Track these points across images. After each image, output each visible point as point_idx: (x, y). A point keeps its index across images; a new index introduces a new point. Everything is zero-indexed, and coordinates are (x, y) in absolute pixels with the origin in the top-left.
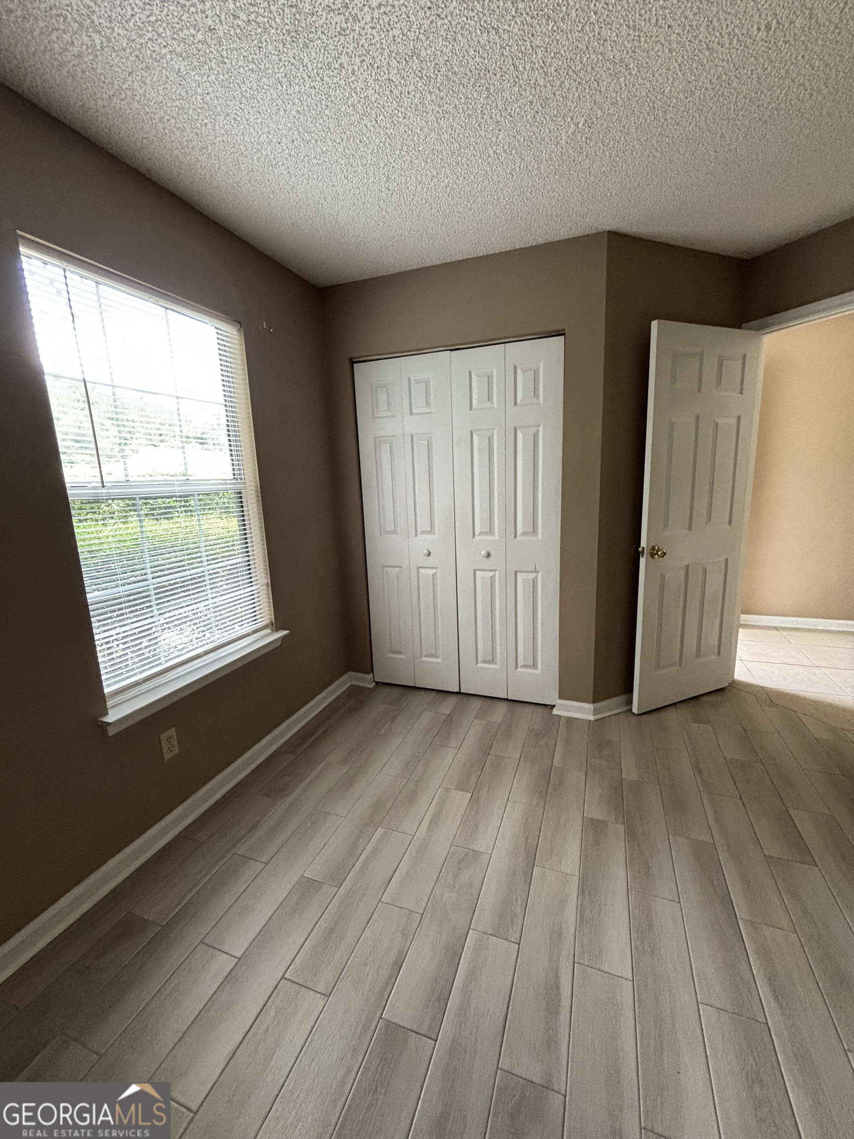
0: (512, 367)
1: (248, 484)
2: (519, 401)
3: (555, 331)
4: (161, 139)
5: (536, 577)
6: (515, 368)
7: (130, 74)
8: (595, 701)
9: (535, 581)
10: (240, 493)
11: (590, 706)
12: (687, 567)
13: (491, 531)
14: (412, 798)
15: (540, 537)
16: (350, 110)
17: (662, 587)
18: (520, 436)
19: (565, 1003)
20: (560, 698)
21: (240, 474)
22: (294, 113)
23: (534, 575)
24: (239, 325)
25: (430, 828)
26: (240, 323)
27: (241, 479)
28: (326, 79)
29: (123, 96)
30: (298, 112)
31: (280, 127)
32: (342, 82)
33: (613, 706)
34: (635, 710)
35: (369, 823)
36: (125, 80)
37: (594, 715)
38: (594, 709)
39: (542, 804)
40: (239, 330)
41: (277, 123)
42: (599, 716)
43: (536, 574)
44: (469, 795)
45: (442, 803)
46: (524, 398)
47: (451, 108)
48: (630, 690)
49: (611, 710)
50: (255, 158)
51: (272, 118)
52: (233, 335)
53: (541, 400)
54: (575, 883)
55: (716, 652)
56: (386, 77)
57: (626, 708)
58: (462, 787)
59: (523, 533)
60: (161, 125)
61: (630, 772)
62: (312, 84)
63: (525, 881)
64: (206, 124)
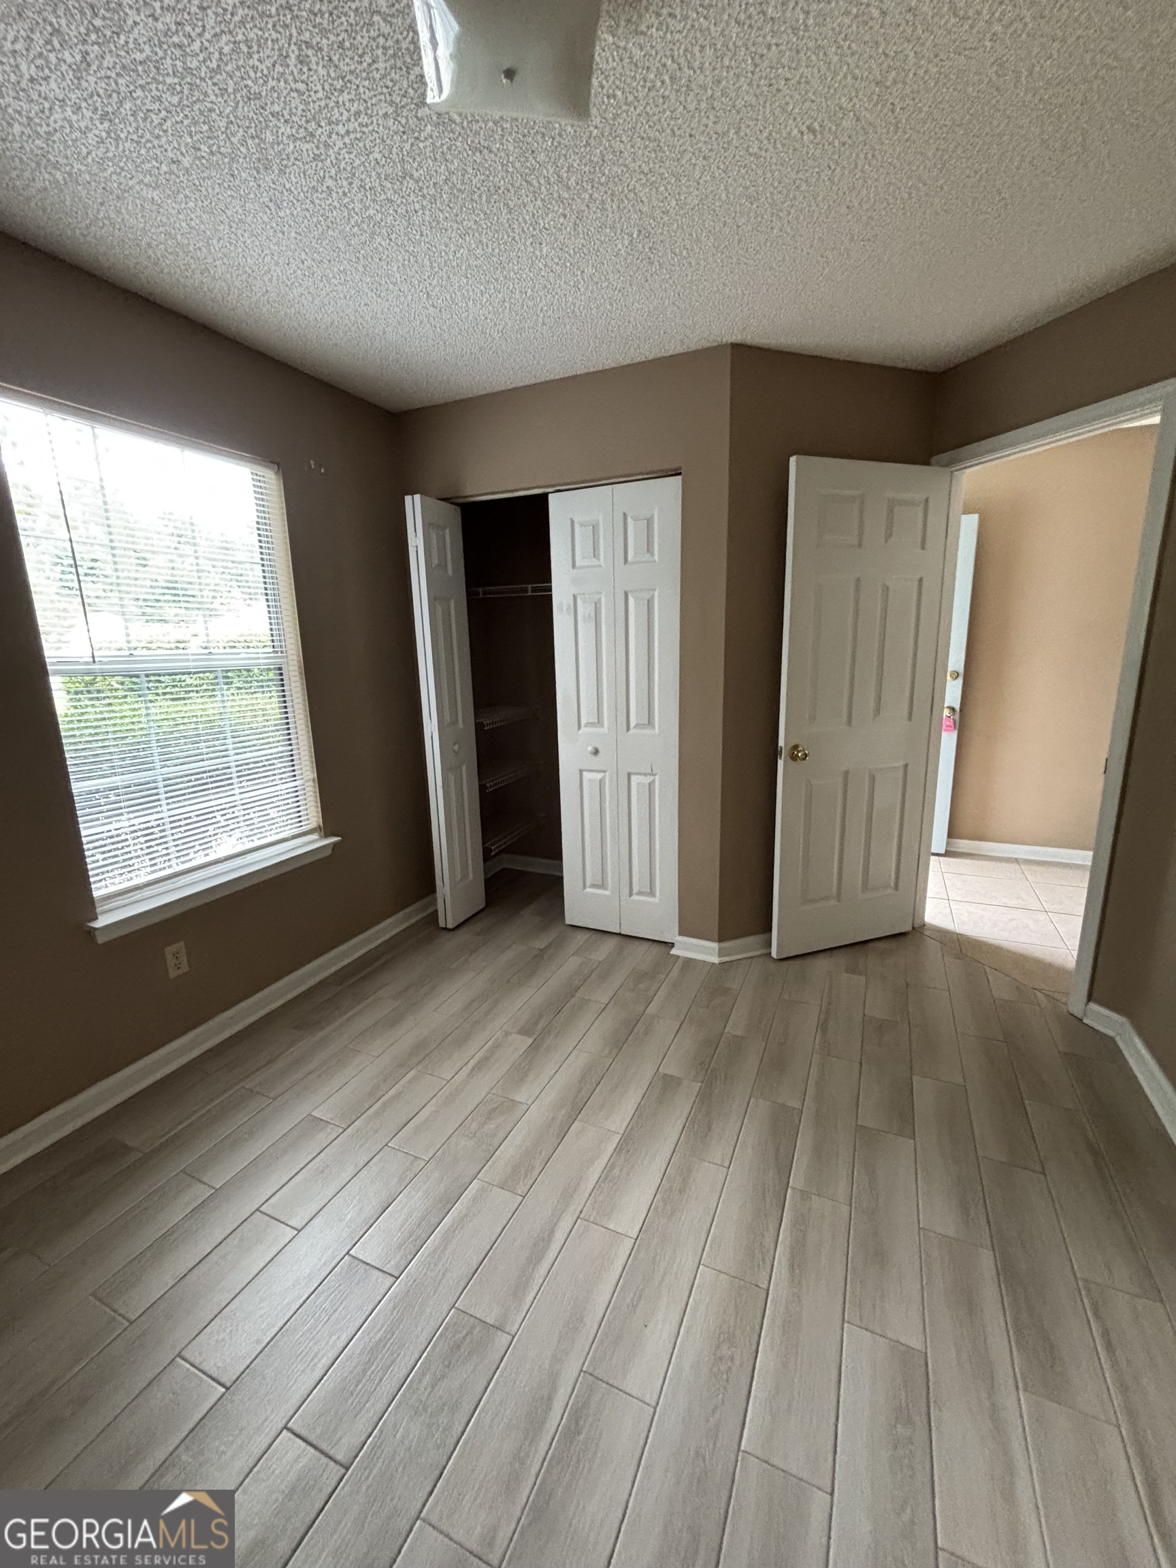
0: (621, 516)
1: (290, 657)
2: (630, 558)
3: (671, 470)
4: (156, 264)
5: (653, 781)
6: (625, 516)
7: (102, 204)
8: (721, 939)
9: (651, 785)
10: (280, 669)
11: (715, 945)
12: (846, 773)
13: (599, 723)
14: (462, 1040)
15: (657, 730)
16: (356, 230)
17: (809, 798)
18: (631, 601)
19: (551, 1255)
20: (681, 934)
21: (281, 647)
22: (293, 234)
23: (650, 778)
24: (276, 467)
25: (471, 1074)
26: (278, 464)
27: (282, 652)
28: (317, 201)
29: (101, 224)
30: (296, 233)
31: (284, 248)
32: (336, 203)
33: (745, 947)
34: (774, 955)
35: (402, 1065)
36: (98, 211)
37: (720, 956)
38: (720, 949)
39: (614, 1055)
40: (276, 473)
41: (277, 244)
42: (727, 959)
43: (652, 778)
44: (531, 1040)
45: (497, 1046)
46: (636, 554)
47: (471, 224)
48: (768, 929)
49: (744, 952)
50: (266, 279)
51: (271, 241)
52: (271, 479)
53: (656, 558)
54: (616, 1139)
55: (892, 884)
56: (383, 197)
57: (765, 951)
58: (524, 1032)
59: (637, 726)
60: (150, 252)
61: (736, 1026)
62: (303, 206)
63: (558, 1135)
64: (200, 249)
